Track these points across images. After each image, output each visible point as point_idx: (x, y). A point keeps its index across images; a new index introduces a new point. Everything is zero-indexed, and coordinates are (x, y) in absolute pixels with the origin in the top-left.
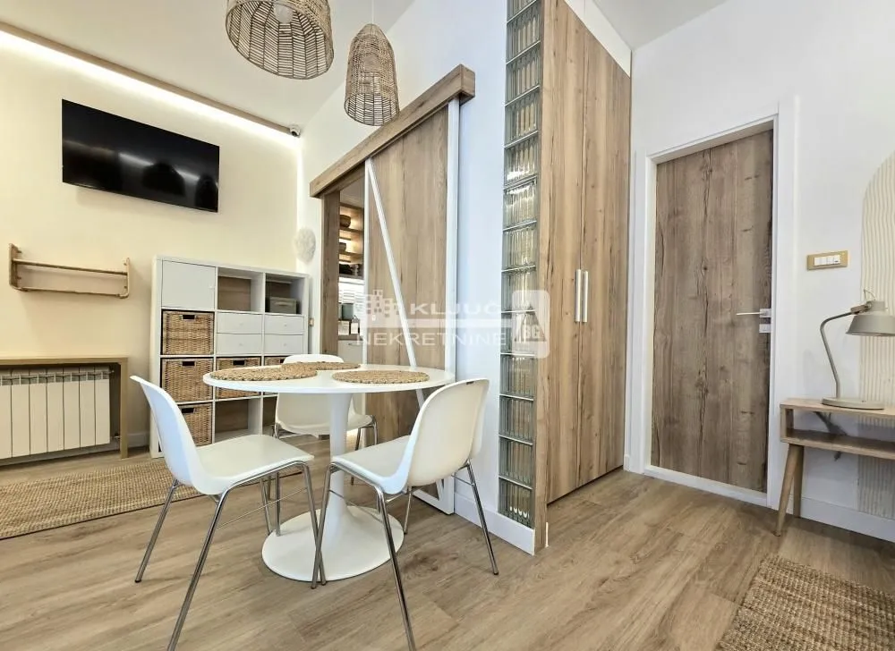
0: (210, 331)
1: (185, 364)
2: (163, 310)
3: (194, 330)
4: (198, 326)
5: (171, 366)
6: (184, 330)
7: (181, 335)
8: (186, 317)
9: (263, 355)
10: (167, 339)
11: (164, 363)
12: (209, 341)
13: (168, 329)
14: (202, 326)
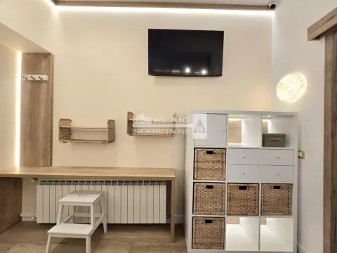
0: (223, 162)
1: (208, 187)
2: (195, 148)
3: (213, 162)
4: (215, 159)
5: (199, 188)
6: (208, 161)
7: (205, 165)
8: (208, 153)
9: (260, 182)
10: (197, 168)
11: (195, 186)
12: (223, 170)
13: (198, 162)
14: (218, 159)
